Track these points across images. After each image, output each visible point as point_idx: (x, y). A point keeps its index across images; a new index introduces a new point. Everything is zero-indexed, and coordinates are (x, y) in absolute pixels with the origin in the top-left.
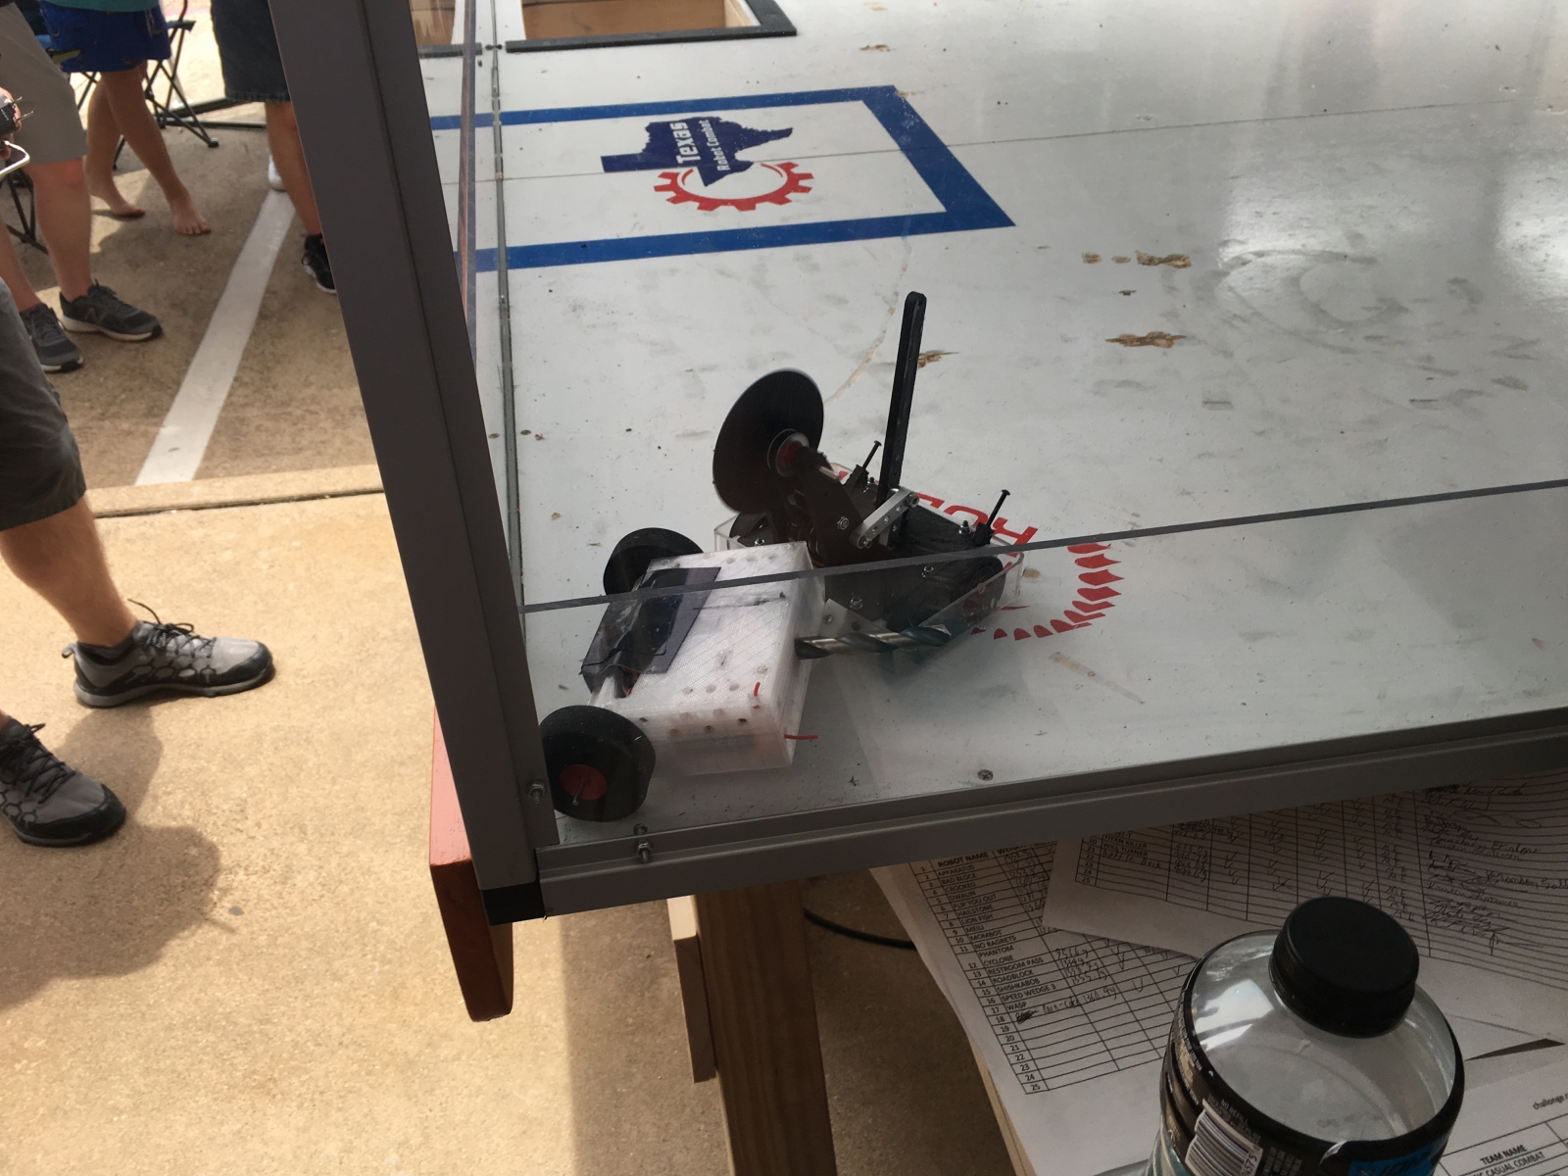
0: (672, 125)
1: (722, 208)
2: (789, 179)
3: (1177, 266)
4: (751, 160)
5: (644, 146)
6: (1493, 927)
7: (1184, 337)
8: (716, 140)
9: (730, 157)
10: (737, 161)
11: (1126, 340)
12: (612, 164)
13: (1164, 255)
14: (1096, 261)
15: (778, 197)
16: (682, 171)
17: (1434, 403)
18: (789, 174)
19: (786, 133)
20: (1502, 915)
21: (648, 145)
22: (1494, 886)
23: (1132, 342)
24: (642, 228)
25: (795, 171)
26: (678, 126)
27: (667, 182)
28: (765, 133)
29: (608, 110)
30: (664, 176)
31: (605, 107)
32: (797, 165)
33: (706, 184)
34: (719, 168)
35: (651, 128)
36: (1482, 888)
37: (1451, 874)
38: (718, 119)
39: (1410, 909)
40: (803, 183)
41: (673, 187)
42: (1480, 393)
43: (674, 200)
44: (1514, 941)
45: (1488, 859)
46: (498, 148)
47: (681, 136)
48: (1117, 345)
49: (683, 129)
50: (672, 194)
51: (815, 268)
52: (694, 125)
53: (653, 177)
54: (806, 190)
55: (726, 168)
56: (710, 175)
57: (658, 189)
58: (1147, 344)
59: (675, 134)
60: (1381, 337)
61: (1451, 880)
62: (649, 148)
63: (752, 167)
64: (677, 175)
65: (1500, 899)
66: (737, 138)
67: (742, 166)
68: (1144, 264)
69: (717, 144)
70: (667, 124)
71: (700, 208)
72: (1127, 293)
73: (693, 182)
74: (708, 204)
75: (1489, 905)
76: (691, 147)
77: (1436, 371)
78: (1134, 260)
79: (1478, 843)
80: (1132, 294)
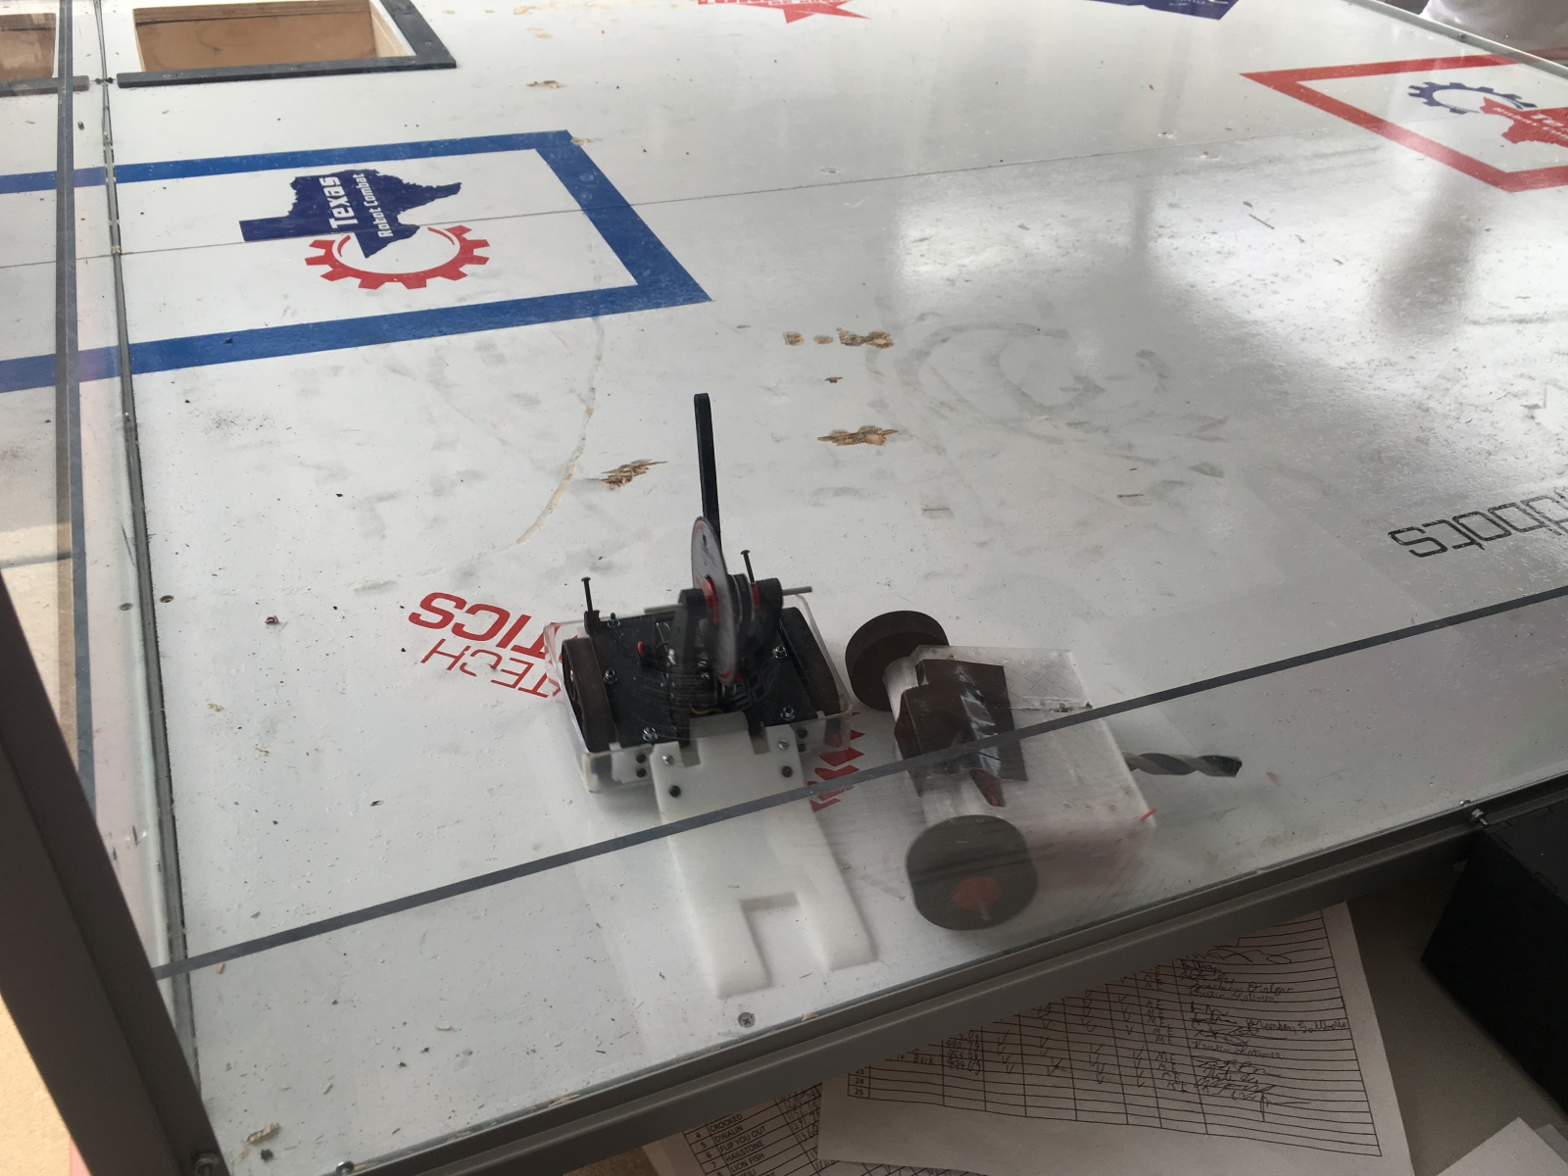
0: (321, 180)
1: (387, 285)
2: (462, 247)
3: (879, 345)
4: (417, 224)
5: (290, 208)
6: (1261, 1087)
7: (895, 431)
8: (374, 199)
9: (392, 220)
10: (400, 224)
11: (839, 438)
12: (256, 230)
13: (865, 334)
14: (798, 341)
15: (451, 271)
16: (337, 238)
17: (1139, 498)
18: (462, 241)
19: (453, 189)
20: (1268, 1070)
21: (295, 205)
22: (1254, 1036)
23: (844, 439)
24: (294, 313)
25: (468, 236)
26: (329, 181)
27: (321, 252)
28: (430, 189)
29: (245, 162)
30: (315, 245)
31: (242, 158)
32: (469, 230)
33: (367, 255)
34: (380, 233)
35: (297, 184)
36: (1245, 1039)
37: (1215, 1028)
38: (375, 172)
39: (1181, 1078)
40: (477, 252)
41: (328, 259)
42: (1181, 483)
43: (329, 277)
44: (1282, 1100)
45: (1247, 1005)
46: (113, 212)
47: (334, 194)
48: (829, 443)
49: (335, 186)
50: (327, 268)
51: (500, 359)
52: (346, 180)
53: (302, 247)
54: (483, 260)
55: (388, 234)
56: (371, 244)
57: (311, 261)
58: (860, 441)
59: (326, 191)
60: (1082, 423)
61: (1215, 1034)
62: (298, 210)
63: (418, 231)
64: (332, 243)
65: (1263, 1051)
66: (400, 195)
67: (406, 232)
68: (847, 344)
69: (376, 203)
70: (315, 179)
71: (362, 286)
72: (833, 380)
73: (351, 253)
74: (371, 281)
75: (1252, 1059)
76: (345, 207)
77: (1139, 459)
78: (837, 340)
79: (1235, 986)
80: (839, 381)
